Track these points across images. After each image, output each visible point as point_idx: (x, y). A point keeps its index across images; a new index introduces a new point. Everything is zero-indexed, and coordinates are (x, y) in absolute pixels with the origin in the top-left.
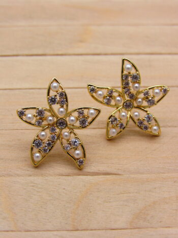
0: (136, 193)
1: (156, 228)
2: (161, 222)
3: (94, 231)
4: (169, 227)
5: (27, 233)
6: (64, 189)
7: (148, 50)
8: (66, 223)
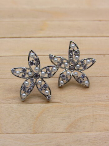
0: (70, 113)
1: (81, 132)
2: (84, 129)
3: (46, 134)
4: (89, 132)
5: (7, 135)
6: (29, 111)
7: (79, 35)
8: (30, 129)
